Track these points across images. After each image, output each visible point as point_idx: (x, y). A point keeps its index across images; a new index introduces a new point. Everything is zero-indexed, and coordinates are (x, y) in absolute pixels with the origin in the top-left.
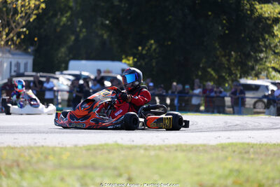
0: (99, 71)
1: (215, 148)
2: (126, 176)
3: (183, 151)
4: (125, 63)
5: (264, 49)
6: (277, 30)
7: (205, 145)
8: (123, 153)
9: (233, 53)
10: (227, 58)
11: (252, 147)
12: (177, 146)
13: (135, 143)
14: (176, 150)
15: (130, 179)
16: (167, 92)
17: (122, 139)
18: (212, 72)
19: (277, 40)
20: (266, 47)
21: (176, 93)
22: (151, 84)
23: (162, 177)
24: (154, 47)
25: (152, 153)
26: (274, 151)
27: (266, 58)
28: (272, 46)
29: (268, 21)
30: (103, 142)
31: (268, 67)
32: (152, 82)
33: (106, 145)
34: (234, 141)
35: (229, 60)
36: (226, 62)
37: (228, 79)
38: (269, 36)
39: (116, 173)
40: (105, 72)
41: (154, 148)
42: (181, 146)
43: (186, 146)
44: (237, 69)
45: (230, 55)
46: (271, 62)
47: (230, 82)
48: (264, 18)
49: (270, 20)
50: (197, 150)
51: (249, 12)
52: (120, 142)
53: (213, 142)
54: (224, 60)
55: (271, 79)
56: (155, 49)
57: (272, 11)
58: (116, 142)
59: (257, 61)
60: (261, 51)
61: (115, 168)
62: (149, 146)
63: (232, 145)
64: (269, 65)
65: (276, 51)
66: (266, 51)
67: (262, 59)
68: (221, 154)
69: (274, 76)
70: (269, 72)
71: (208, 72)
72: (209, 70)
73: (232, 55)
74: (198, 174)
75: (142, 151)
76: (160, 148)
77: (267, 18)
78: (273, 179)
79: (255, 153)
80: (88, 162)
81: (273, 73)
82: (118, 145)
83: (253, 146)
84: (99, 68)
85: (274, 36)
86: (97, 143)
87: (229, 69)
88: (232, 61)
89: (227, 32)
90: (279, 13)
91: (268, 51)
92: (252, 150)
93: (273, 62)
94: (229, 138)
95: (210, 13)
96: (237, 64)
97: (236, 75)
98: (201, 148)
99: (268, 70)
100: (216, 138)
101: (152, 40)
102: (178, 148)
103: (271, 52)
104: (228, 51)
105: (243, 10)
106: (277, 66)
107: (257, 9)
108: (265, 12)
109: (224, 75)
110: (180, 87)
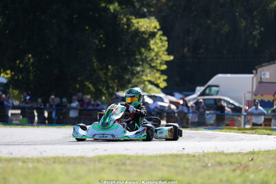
1: (92, 160)
3: (61, 163)
4: (3, 77)
5: (141, 63)
6: (153, 44)
7: (82, 157)
9: (110, 67)
10: (104, 71)
11: (129, 159)
12: (55, 158)
13: (13, 156)
14: (54, 162)
16: (45, 105)
18: (90, 86)
19: (153, 54)
20: (143, 60)
21: (54, 106)
22: (28, 98)
24: (31, 60)
25: (30, 165)
26: (150, 162)
27: (143, 71)
28: (149, 59)
29: (144, 35)
31: (144, 81)
34: (111, 153)
36: (104, 76)
37: (105, 92)
38: (145, 50)
41: (32, 160)
42: (58, 158)
43: (63, 158)
44: (114, 82)
45: (107, 69)
46: (147, 76)
47: (107, 95)
48: (140, 32)
49: (146, 34)
50: (74, 162)
51: (126, 27)
53: (91, 154)
54: (101, 73)
55: (147, 92)
56: (32, 64)
57: (148, 25)
59: (134, 74)
60: (138, 65)
62: (28, 159)
63: (109, 157)
64: (145, 78)
65: (153, 65)
66: (142, 65)
67: (138, 72)
68: (98, 166)
69: (150, 90)
70: (145, 86)
71: (86, 85)
72: (87, 83)
73: (109, 69)
75: (20, 164)
76: (38, 160)
77: (144, 32)
79: (132, 164)
81: (150, 86)
85: (150, 50)
87: (107, 82)
88: (109, 74)
89: (104, 46)
90: (155, 28)
91: (144, 64)
92: (128, 162)
93: (149, 76)
94: (106, 150)
95: (87, 28)
96: (114, 77)
97: (113, 88)
98: (78, 160)
99: (144, 84)
100: (93, 150)
101: (29, 54)
102: (56, 160)
103: (147, 66)
104: (105, 65)
105: (120, 24)
106: (153, 80)
107: (133, 24)
108: (142, 26)
109: (101, 88)
110: (57, 100)
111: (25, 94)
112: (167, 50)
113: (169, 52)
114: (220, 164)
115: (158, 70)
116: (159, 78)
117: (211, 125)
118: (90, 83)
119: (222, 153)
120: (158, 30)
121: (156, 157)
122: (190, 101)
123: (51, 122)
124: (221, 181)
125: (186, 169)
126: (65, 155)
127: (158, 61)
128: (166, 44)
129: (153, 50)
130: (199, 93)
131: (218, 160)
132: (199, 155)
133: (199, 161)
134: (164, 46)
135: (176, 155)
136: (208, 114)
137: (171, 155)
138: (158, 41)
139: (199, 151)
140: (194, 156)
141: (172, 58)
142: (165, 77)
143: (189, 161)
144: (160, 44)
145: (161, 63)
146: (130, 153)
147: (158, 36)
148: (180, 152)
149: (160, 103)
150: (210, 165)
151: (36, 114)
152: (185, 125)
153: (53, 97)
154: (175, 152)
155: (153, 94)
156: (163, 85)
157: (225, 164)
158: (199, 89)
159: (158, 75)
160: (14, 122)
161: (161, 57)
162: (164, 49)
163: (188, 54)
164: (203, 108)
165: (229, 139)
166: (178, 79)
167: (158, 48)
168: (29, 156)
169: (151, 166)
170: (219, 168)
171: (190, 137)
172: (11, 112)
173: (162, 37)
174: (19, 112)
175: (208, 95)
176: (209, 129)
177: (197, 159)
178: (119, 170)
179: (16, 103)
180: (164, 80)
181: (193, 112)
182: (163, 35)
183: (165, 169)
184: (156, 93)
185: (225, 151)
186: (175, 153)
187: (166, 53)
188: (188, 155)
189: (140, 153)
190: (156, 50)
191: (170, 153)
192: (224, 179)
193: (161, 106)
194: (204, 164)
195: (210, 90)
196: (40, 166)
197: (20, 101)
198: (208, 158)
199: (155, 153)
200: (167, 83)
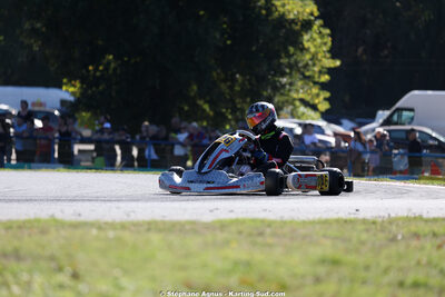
0: (24, 103)
1: (210, 227)
2: (68, 270)
3: (160, 231)
4: (67, 91)
5: (288, 71)
6: (308, 41)
7: (193, 223)
8: (63, 233)
9: (238, 76)
10: (229, 84)
11: (269, 226)
12: (149, 223)
13: (82, 219)
14: (149, 230)
15: (75, 276)
16: (133, 137)
17: (62, 211)
18: (206, 107)
19: (308, 57)
20: (291, 66)
21: (148, 139)
22: (108, 125)
23: (126, 272)
24: (113, 65)
25: (111, 234)
26: (303, 231)
27: (291, 84)
28: (300, 65)
29: (293, 25)
30: (32, 216)
31: (294, 99)
32: (108, 121)
33: (38, 220)
34: (241, 216)
35: (231, 88)
36: (227, 91)
37: (230, 117)
38: (295, 49)
39: (53, 265)
40: (33, 104)
41: (112, 226)
42: (155, 223)
43: (164, 223)
44: (245, 102)
45: (234, 80)
46: (297, 91)
47: (233, 123)
48: (287, 20)
49: (296, 24)
50: (181, 231)
51: (264, 12)
52: (59, 216)
53: (208, 218)
54: (223, 87)
55: (299, 118)
56: (115, 69)
57: (301, 10)
58: (53, 216)
59: (277, 88)
60: (283, 74)
61: (52, 258)
62: (106, 223)
63: (237, 222)
64: (295, 95)
65: (307, 74)
66: (290, 74)
67: (283, 86)
68: (220, 236)
69: (303, 114)
70: (295, 107)
71: (198, 106)
72: (200, 102)
73: (236, 80)
74: (183, 268)
75: (94, 232)
76: (123, 226)
77: (293, 21)
78: (303, 276)
79: (274, 235)
80: (9, 248)
81: (302, 109)
82: (56, 221)
83: (269, 224)
84: (24, 98)
85: (303, 49)
86: (23, 217)
87: (232, 101)
88: (237, 88)
89: (229, 42)
90: (312, 14)
91: (294, 73)
92: (268, 231)
93: (301, 91)
94: (232, 211)
95: (202, 13)
96: (244, 94)
97: (243, 111)
98: (187, 227)
99: (294, 105)
100: (211, 211)
101: (110, 54)
102: (152, 226)
103: (299, 76)
104: (230, 73)
105: (254, 8)
106: (308, 98)
107: (276, 7)
108: (289, 12)
109: (224, 110)
110: (154, 129)
111: (102, 118)
112: (329, 51)
113: (334, 53)
114: (417, 236)
115: (315, 83)
116: (318, 95)
117: (401, 172)
118: (206, 102)
119: (420, 219)
120: (316, 18)
121: (313, 223)
122: (367, 132)
123: (144, 164)
124: (419, 263)
125: (363, 243)
126: (167, 219)
127: (316, 69)
128: (329, 40)
129: (308, 50)
130: (381, 121)
131: (413, 229)
132: (383, 222)
133: (382, 231)
134: (325, 44)
135: (346, 221)
136: (396, 155)
137: (337, 221)
138: (315, 36)
139: (382, 214)
140: (374, 223)
141: (338, 63)
142: (328, 95)
143: (367, 230)
144: (319, 41)
145: (320, 72)
146: (270, 216)
147: (315, 27)
148: (352, 216)
149: (319, 137)
150: (400, 237)
151: (118, 151)
152: (359, 172)
153: (146, 123)
154: (343, 215)
155: (308, 122)
156: (324, 106)
157: (425, 236)
158: (383, 115)
159: (315, 91)
160: (83, 164)
161: (320, 61)
162: (325, 48)
163: (364, 57)
164: (388, 145)
165: (430, 195)
166: (347, 98)
167: (315, 46)
168: (108, 219)
169: (304, 237)
170: (414, 243)
171: (368, 192)
172: (77, 148)
173: (322, 29)
174: (92, 147)
175: (396, 124)
176: (398, 179)
177: (379, 227)
178: (254, 244)
179: (87, 133)
180: (325, 99)
181: (372, 152)
182: (324, 26)
183: (328, 242)
184: (313, 119)
185: (425, 216)
186: (344, 217)
187: (328, 55)
188: (364, 221)
189: (287, 216)
190: (313, 50)
191: (335, 216)
192: (424, 260)
193: (320, 141)
194: (391, 236)
195: (400, 116)
196: (127, 235)
197: (93, 130)
198: (397, 225)
199: (311, 217)
200: (330, 103)
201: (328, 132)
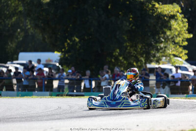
5: (163, 40)
19: (177, 33)
27: (165, 47)
31: (170, 55)
57: (172, 10)
64: (170, 53)
65: (176, 41)
67: (161, 49)
70: (170, 59)
71: (119, 60)
73: (138, 47)
87: (136, 57)
90: (178, 12)
96: (142, 53)
99: (170, 57)
106: (177, 54)
112: (187, 30)
115: (180, 46)
116: (182, 52)
120: (180, 13)
127: (181, 39)
128: (187, 25)
129: (176, 29)
134: (185, 26)
138: (180, 22)
141: (191, 36)
142: (187, 52)
144: (182, 25)
145: (183, 41)
147: (180, 18)
156: (185, 57)
159: (181, 50)
161: (182, 35)
162: (185, 29)
173: (183, 19)
180: (185, 54)
182: (184, 17)
187: (187, 32)
190: (179, 29)
200: (188, 56)
201: (190, 70)
